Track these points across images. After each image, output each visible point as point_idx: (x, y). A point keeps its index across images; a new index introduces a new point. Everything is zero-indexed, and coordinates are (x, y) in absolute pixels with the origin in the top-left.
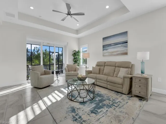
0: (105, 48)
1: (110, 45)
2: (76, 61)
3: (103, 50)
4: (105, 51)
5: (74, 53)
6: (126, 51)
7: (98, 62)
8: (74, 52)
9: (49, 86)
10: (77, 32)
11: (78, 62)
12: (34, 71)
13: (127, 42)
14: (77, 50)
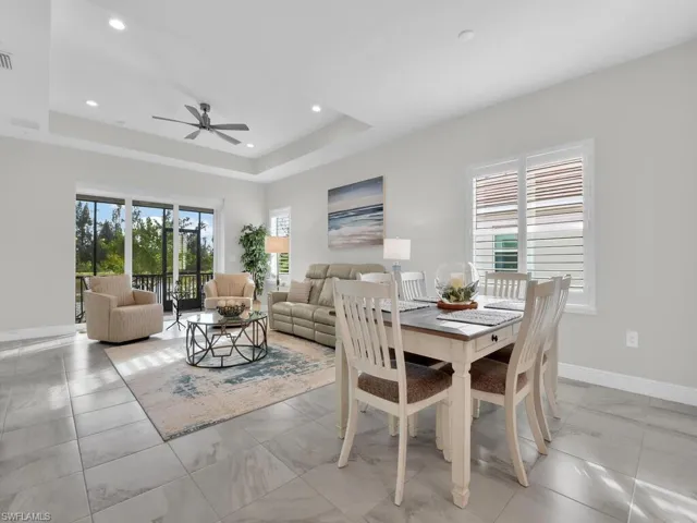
0: (333, 223)
1: (344, 214)
2: (252, 262)
3: (330, 229)
4: (334, 232)
5: (247, 235)
6: (379, 234)
7: (313, 267)
8: (248, 231)
9: (146, 339)
10: (255, 164)
11: (260, 265)
12: (98, 291)
13: (381, 209)
14: (256, 225)
